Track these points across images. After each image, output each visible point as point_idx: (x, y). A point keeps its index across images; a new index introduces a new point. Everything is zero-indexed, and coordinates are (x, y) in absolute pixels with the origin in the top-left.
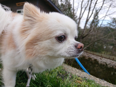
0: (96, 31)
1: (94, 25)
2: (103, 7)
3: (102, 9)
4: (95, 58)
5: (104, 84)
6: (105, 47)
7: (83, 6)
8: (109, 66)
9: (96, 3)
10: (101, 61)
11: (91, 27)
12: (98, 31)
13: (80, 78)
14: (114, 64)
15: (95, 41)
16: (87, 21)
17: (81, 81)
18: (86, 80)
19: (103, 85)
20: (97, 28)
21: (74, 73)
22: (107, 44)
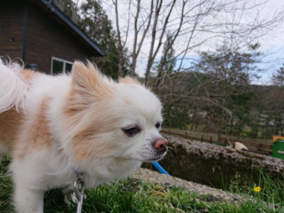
0: (172, 83)
1: (167, 69)
2: (181, 29)
3: (179, 33)
4: (179, 142)
5: (203, 191)
6: (191, 115)
7: (138, 27)
8: (206, 155)
9: (167, 22)
10: (190, 146)
11: (160, 75)
12: (174, 83)
13: (158, 186)
14: (214, 151)
15: (170, 104)
16: (151, 60)
17: (162, 191)
18: (170, 188)
19: (201, 194)
20: (173, 75)
21: (146, 178)
22: (195, 107)
